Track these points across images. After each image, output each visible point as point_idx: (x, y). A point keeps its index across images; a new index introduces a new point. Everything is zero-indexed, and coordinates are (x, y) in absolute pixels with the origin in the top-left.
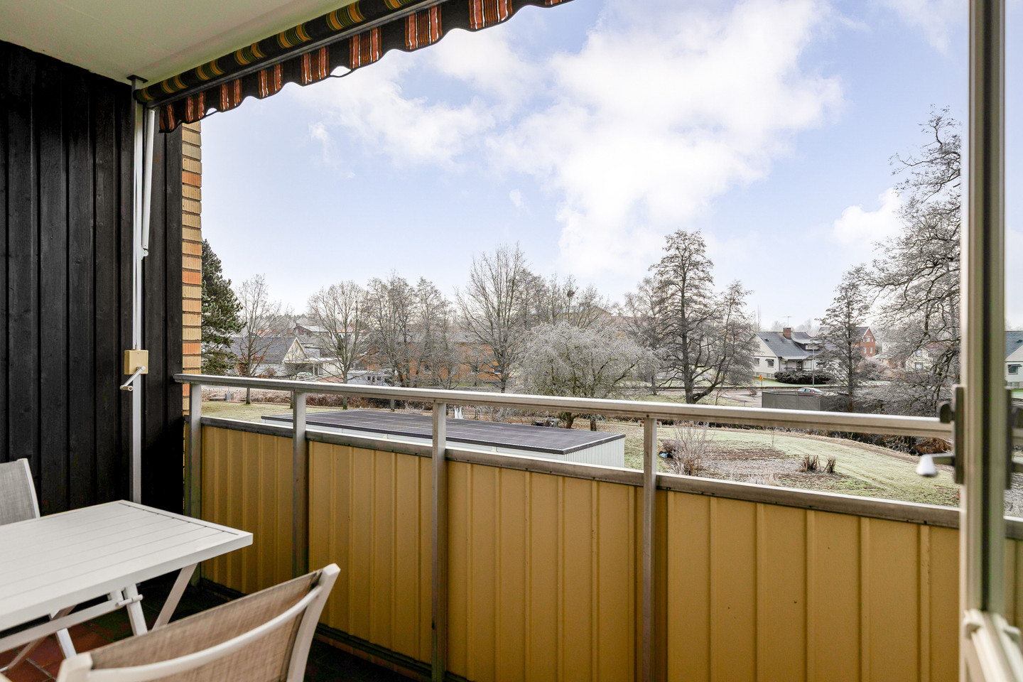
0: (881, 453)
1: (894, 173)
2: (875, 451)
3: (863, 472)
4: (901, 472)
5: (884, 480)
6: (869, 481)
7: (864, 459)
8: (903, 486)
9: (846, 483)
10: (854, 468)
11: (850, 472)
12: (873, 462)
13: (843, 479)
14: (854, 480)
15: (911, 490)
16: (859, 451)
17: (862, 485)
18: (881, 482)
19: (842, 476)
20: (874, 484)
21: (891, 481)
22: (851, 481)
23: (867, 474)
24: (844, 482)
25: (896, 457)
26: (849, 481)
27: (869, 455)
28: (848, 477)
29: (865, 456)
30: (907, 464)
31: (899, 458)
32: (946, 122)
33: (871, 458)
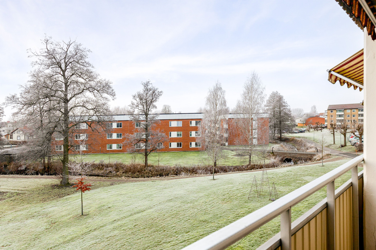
0: (15, 177)
1: (29, 57)
2: (12, 177)
3: (12, 188)
4: (28, 184)
5: (22, 189)
6: (17, 191)
7: (9, 182)
8: (31, 189)
9: (7, 195)
10: (7, 188)
11: (6, 190)
12: (14, 183)
13: (5, 194)
14: (11, 193)
15: (35, 190)
16: (5, 179)
17: (15, 194)
18: (21, 190)
19: (4, 193)
20: (20, 192)
21: (25, 189)
22: (9, 194)
23: (13, 188)
24: (6, 195)
25: (22, 178)
26: (8, 194)
27: (10, 180)
28: (7, 192)
29: (9, 181)
30: (28, 180)
31: (23, 178)
32: (51, 42)
33: (12, 181)
